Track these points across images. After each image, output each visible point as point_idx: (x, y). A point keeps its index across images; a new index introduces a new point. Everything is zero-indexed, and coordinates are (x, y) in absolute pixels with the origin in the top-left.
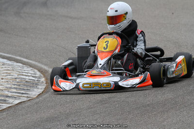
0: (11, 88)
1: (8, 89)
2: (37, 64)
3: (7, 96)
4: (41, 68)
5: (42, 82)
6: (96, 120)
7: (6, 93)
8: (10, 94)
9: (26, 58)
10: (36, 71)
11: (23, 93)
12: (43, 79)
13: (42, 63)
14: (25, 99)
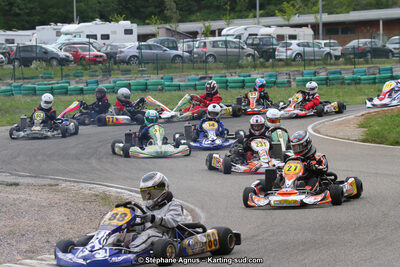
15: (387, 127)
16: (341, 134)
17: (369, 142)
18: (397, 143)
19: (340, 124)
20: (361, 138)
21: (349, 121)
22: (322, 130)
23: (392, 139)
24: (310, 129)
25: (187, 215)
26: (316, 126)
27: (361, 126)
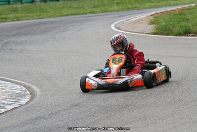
0: (6, 98)
1: (4, 99)
2: (22, 82)
3: (4, 104)
4: (26, 85)
5: (28, 94)
6: (72, 118)
7: (3, 101)
8: (6, 102)
9: (14, 79)
10: (22, 87)
11: (15, 102)
12: (28, 92)
13: (26, 82)
14: (18, 106)
15: (172, 23)
16: (136, 29)
17: (158, 34)
18: (180, 34)
19: (135, 22)
20: (153, 31)
21: (141, 20)
22: (122, 27)
23: (176, 32)
24: (113, 27)
25: (25, 91)
26: (117, 24)
27: (152, 23)
